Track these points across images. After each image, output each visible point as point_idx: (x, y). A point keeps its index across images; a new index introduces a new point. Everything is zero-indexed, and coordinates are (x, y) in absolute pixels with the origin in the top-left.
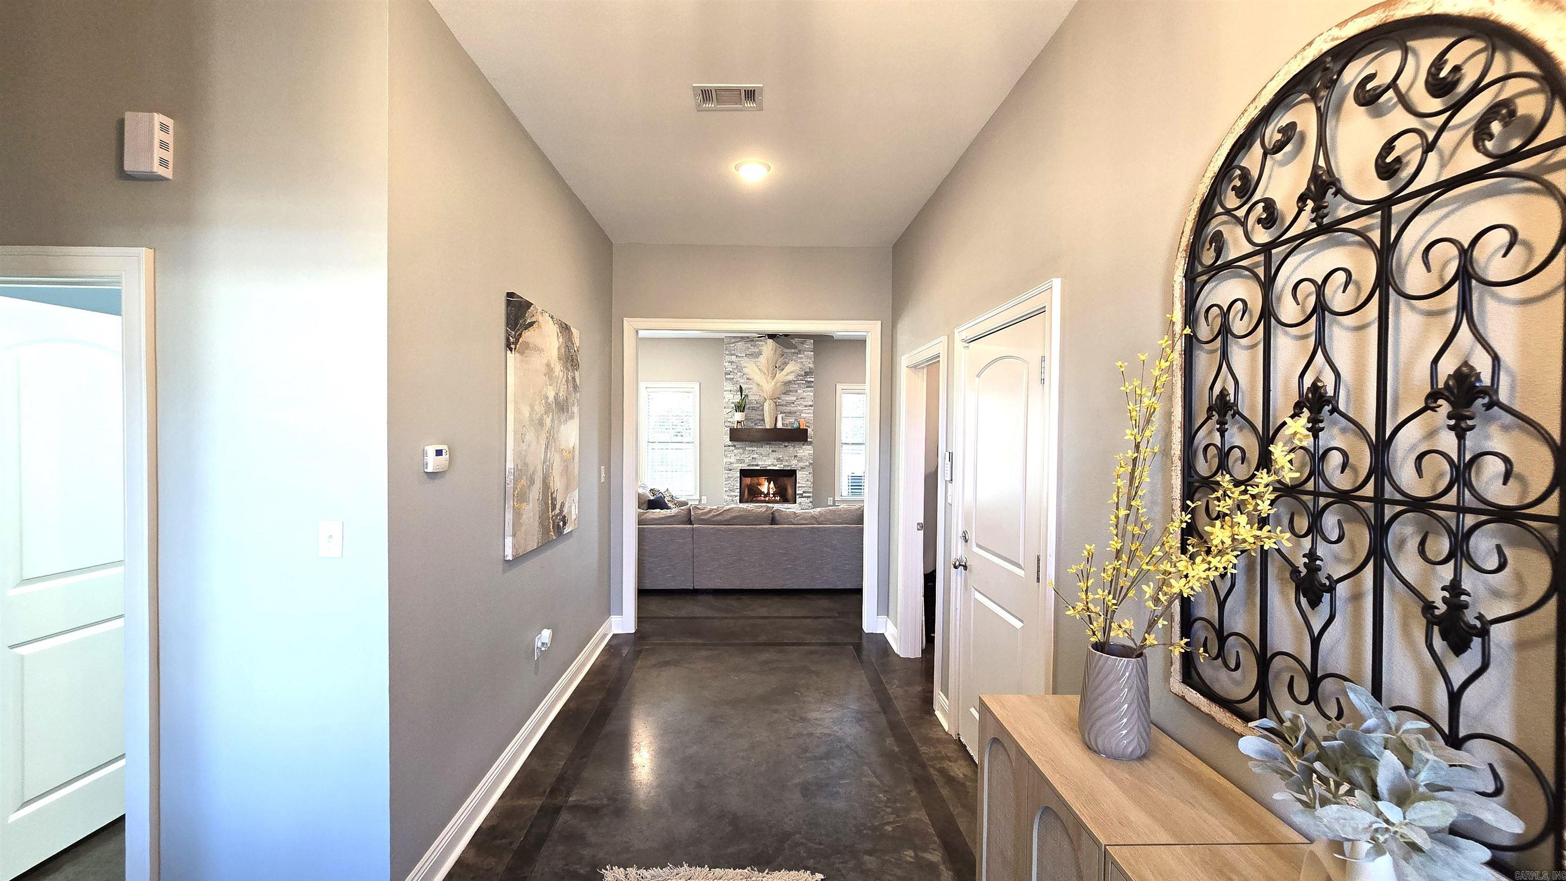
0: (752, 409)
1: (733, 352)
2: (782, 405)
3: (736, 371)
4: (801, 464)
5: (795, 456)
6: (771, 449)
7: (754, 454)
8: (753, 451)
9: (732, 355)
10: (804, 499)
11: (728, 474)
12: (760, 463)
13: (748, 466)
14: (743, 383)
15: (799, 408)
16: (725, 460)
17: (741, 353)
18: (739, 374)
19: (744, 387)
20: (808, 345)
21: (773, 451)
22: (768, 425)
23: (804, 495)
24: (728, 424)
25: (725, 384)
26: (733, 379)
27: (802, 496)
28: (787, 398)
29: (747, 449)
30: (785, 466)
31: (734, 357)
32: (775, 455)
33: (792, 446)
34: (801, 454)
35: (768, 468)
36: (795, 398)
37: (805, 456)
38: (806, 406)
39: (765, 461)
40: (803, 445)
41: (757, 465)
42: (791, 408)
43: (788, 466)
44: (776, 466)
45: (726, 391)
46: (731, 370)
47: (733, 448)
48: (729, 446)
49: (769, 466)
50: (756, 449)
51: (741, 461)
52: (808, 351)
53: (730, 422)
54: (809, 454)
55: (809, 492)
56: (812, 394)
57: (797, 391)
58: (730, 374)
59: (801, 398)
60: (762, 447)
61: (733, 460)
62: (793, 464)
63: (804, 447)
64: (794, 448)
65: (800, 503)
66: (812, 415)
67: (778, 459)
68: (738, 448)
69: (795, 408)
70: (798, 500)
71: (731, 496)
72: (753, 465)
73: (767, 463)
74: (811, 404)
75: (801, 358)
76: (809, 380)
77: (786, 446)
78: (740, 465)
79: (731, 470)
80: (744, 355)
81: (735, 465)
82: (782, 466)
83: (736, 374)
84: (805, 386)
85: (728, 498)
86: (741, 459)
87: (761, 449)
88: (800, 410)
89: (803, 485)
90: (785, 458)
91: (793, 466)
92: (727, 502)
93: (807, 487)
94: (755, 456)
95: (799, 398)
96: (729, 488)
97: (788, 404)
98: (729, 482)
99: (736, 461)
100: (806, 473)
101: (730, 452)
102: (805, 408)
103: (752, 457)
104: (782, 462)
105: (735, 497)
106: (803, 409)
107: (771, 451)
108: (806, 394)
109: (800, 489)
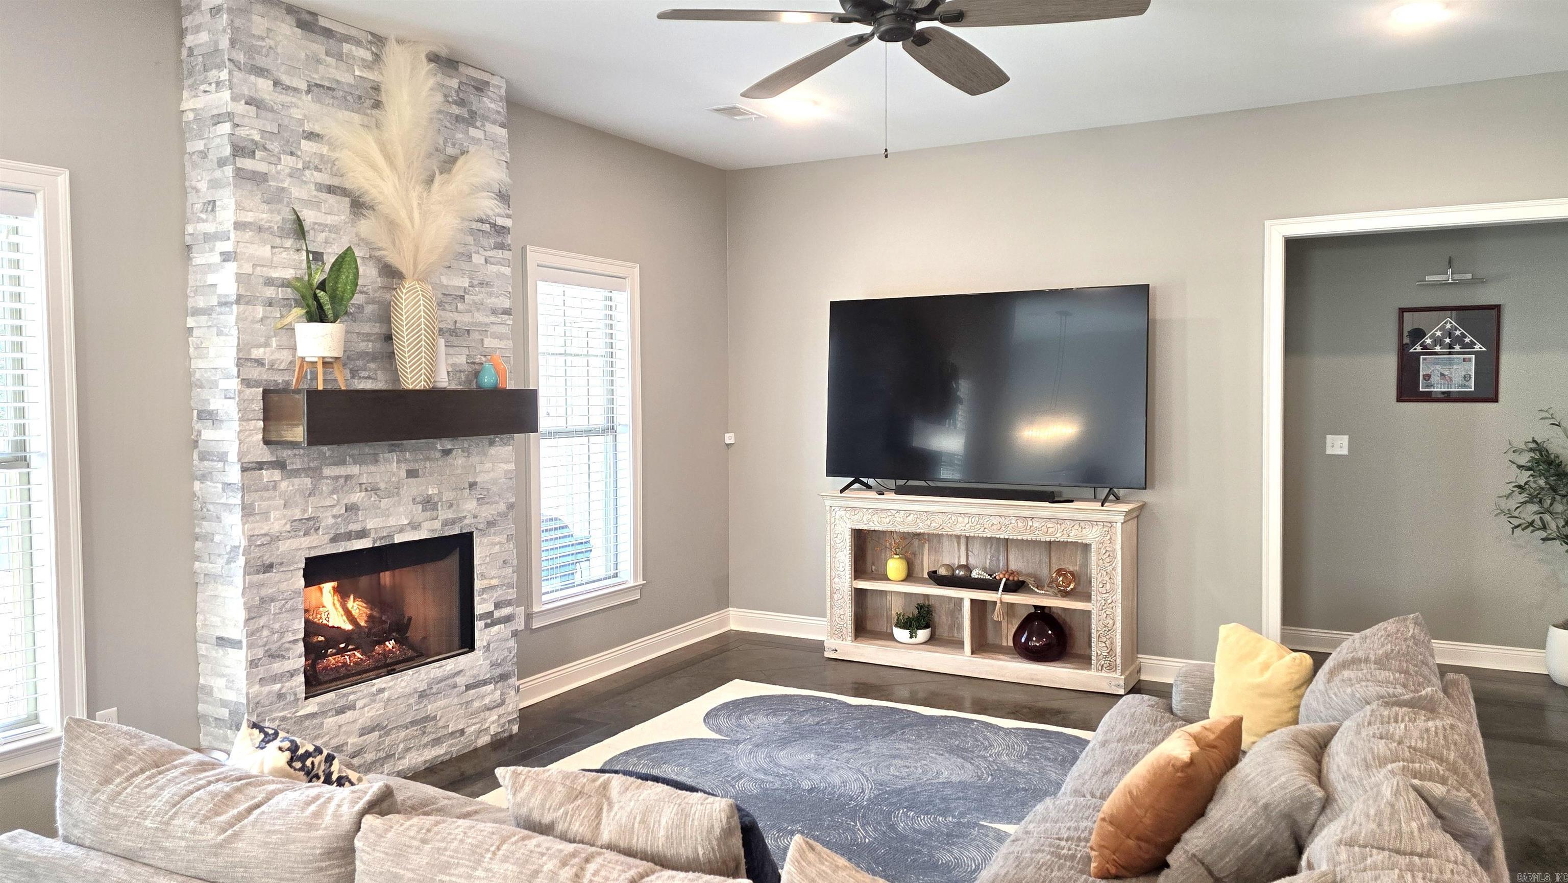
1: (261, 61)
3: (275, 146)
4: (487, 512)
5: (472, 485)
6: (404, 467)
7: (352, 490)
8: (348, 478)
9: (261, 72)
10: (493, 631)
11: (262, 585)
12: (370, 525)
13: (335, 539)
14: (308, 203)
15: (480, 317)
16: (247, 526)
17: (292, 70)
18: (287, 160)
19: (309, 216)
20: (493, 100)
21: (412, 474)
23: (497, 614)
24: (255, 373)
26: (263, 177)
27: (492, 621)
29: (327, 471)
31: (264, 86)
32: (413, 488)
34: (484, 479)
35: (398, 539)
37: (495, 482)
38: (494, 312)
40: (492, 443)
41: (362, 534)
42: (456, 316)
43: (453, 522)
47: (277, 475)
48: (260, 466)
49: (401, 530)
50: (355, 470)
51: (309, 525)
53: (260, 362)
54: (507, 472)
55: (508, 606)
56: (507, 271)
58: (252, 154)
59: (481, 284)
60: (376, 462)
61: (276, 523)
62: (466, 514)
63: (493, 451)
64: (468, 455)
65: (487, 648)
66: (510, 343)
67: (429, 504)
68: (296, 473)
70: (481, 635)
71: (275, 679)
72: (349, 536)
73: (392, 522)
74: (507, 304)
75: (479, 141)
76: (501, 221)
77: (447, 453)
78: (305, 542)
79: (269, 568)
80: (303, 86)
81: (284, 546)
82: (437, 525)
83: (280, 159)
84: (492, 241)
85: (266, 689)
86: (308, 519)
87: (373, 468)
88: (480, 324)
89: (494, 582)
90: (448, 496)
91: (466, 521)
92: (259, 710)
93: (504, 585)
94: (357, 497)
95: (476, 282)
96: (265, 646)
97: (449, 299)
98: (262, 621)
99: (288, 527)
100: (497, 539)
101: (266, 494)
102: (493, 319)
103: (346, 501)
104: (433, 510)
105: (292, 676)
106: (487, 320)
107: (403, 474)
108: (494, 268)
109: (484, 596)
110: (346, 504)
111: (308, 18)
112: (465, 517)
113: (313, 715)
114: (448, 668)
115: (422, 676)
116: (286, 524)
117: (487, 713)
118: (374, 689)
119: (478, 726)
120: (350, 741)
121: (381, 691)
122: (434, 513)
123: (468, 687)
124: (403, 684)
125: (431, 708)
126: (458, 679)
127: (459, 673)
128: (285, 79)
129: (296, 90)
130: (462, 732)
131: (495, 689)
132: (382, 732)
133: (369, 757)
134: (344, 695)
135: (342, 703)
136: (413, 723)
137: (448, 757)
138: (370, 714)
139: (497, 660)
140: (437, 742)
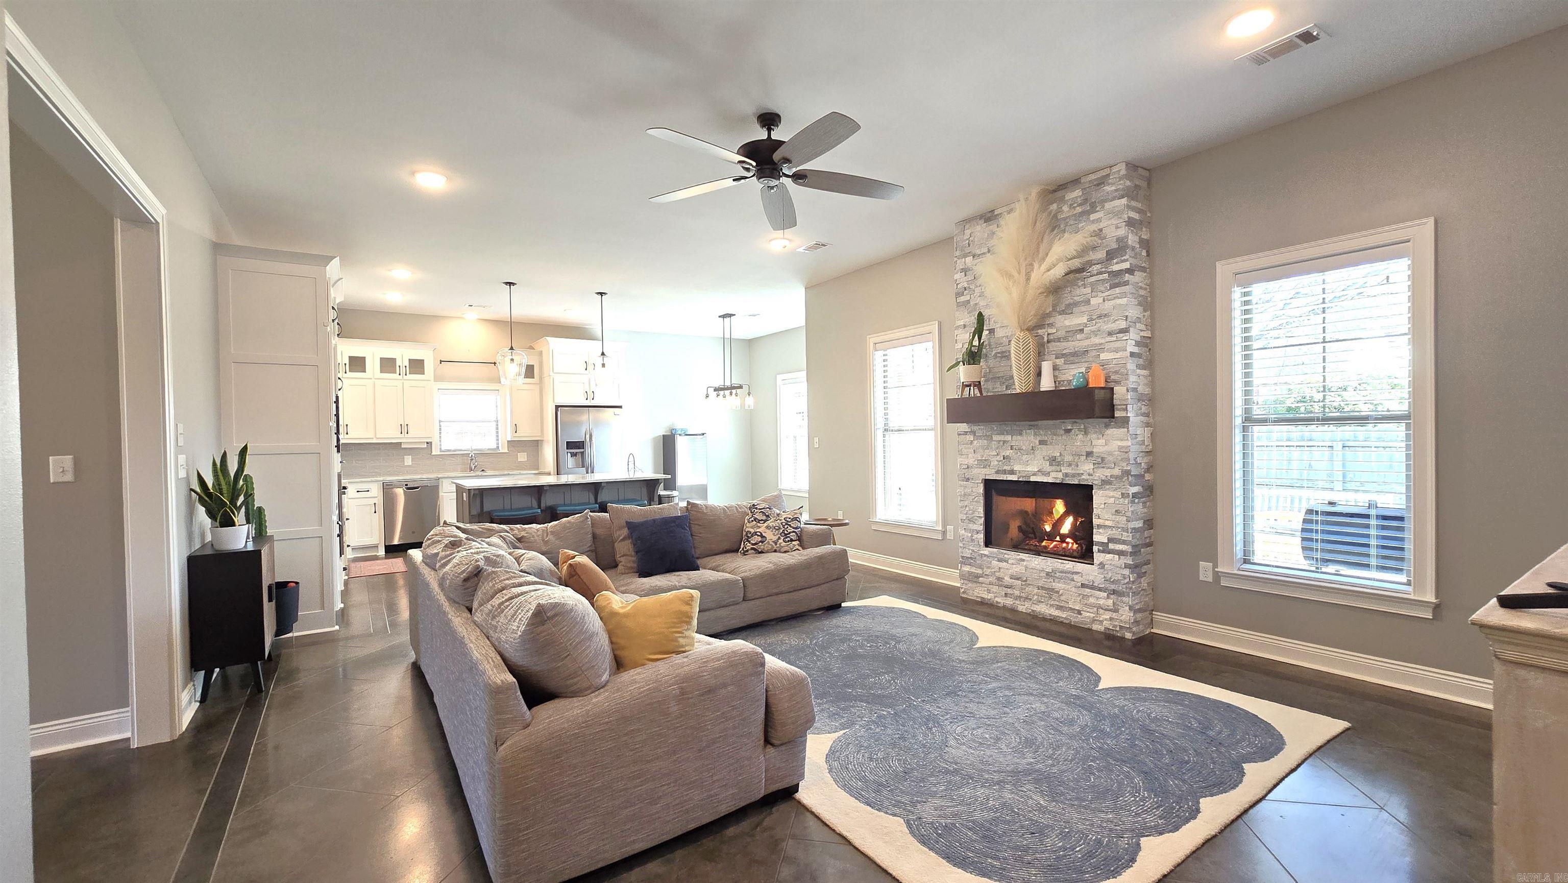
0: (1002, 357)
1: (966, 250)
2: (1059, 340)
3: (973, 286)
4: (1103, 473)
5: (1089, 454)
6: (1039, 438)
7: (1007, 448)
8: (1004, 442)
9: (965, 256)
10: (1110, 556)
11: (965, 487)
12: (1016, 468)
13: (998, 472)
14: (986, 306)
15: (1096, 340)
16: (960, 460)
17: (980, 247)
18: (978, 289)
19: (986, 313)
20: (1113, 184)
21: (1042, 442)
22: (1019, 387)
23: (1111, 546)
25: (957, 314)
26: (968, 302)
27: (1105, 550)
28: (1067, 323)
29: (995, 438)
30: (1066, 475)
31: (967, 260)
32: (1046, 451)
33: (1079, 430)
34: (1102, 449)
35: (1033, 479)
36: (1084, 320)
37: (1110, 453)
38: (1110, 334)
39: (1027, 463)
40: (1107, 426)
41: (1012, 472)
42: (1076, 343)
43: (1074, 476)
44: (1048, 474)
45: (958, 327)
46: (966, 285)
47: (972, 437)
49: (1034, 474)
50: (1009, 438)
51: (985, 463)
52: (1114, 199)
54: (1119, 447)
55: (1124, 542)
57: (1088, 302)
58: (963, 295)
59: (1100, 317)
60: (1021, 434)
61: (971, 461)
62: (1086, 472)
63: (1108, 431)
64: (1086, 433)
65: (1102, 565)
66: (1127, 354)
67: (1053, 461)
68: (979, 437)
69: (1086, 343)
70: (1098, 557)
71: (970, 531)
72: (1005, 472)
73: (1029, 469)
75: (1099, 220)
76: (1116, 268)
77: (1068, 431)
78: (984, 471)
79: (968, 480)
81: (976, 471)
82: (1060, 475)
83: (974, 291)
84: (1108, 285)
85: (966, 534)
86: (985, 460)
87: (1019, 437)
88: (1096, 345)
89: (1108, 523)
90: (1068, 458)
91: (1083, 477)
92: (964, 542)
93: (1119, 528)
94: (1008, 452)
95: (1094, 317)
96: (966, 514)
97: (1070, 334)
98: (966, 503)
99: (976, 463)
100: (1112, 494)
101: (967, 446)
102: (1109, 339)
103: (1004, 454)
104: (1058, 466)
105: (977, 533)
106: (1103, 341)
107: (1037, 443)
108: (1112, 302)
109: (1100, 530)
110: (1003, 456)
111: (989, 215)
112: (1082, 474)
113: (988, 556)
114: (1068, 566)
115: (1049, 563)
116: (975, 461)
117: (1101, 611)
118: (1018, 557)
119: (1092, 615)
120: (1006, 578)
121: (1023, 560)
122: (1058, 469)
123: (1083, 586)
124: (1036, 563)
125: (1057, 585)
126: (1075, 577)
127: (1077, 573)
128: (978, 252)
129: (984, 254)
130: (1079, 612)
131: (1108, 597)
132: (1024, 583)
133: (1017, 593)
134: (1002, 553)
135: (1001, 556)
136: (1043, 588)
137: (1067, 622)
138: (1016, 570)
139: (1111, 578)
140: (1060, 608)
